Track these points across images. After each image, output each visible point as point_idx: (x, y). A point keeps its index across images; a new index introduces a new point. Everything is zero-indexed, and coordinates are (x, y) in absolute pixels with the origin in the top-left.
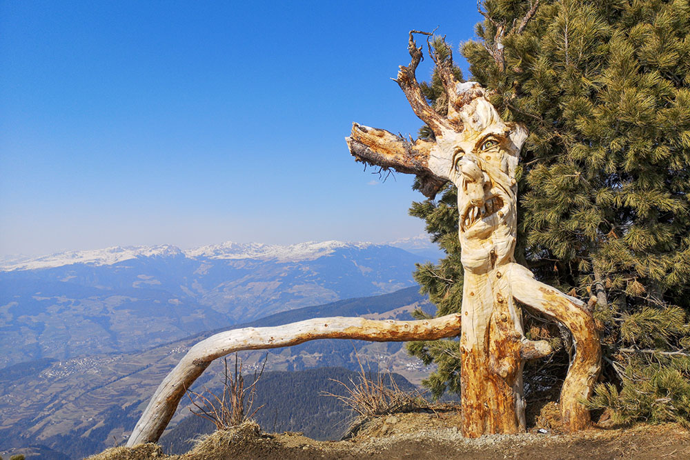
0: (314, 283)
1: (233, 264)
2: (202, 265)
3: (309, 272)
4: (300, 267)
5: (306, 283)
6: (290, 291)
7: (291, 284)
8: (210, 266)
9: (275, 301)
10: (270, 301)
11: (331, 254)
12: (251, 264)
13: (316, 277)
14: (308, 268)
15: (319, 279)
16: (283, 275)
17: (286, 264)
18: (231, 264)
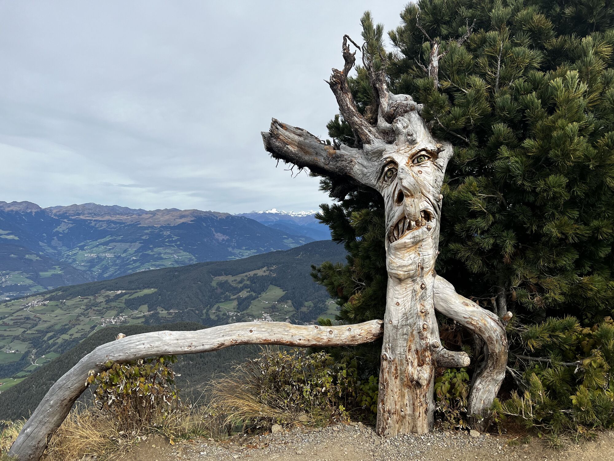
0: (174, 247)
1: (96, 224)
2: (63, 223)
3: (169, 237)
4: (161, 231)
5: (167, 246)
6: (149, 252)
7: (151, 246)
8: (71, 225)
9: (135, 261)
10: (131, 261)
11: (192, 221)
12: (113, 225)
13: (175, 241)
14: (169, 233)
15: (178, 243)
16: (144, 238)
17: (147, 228)
18: (93, 224)
